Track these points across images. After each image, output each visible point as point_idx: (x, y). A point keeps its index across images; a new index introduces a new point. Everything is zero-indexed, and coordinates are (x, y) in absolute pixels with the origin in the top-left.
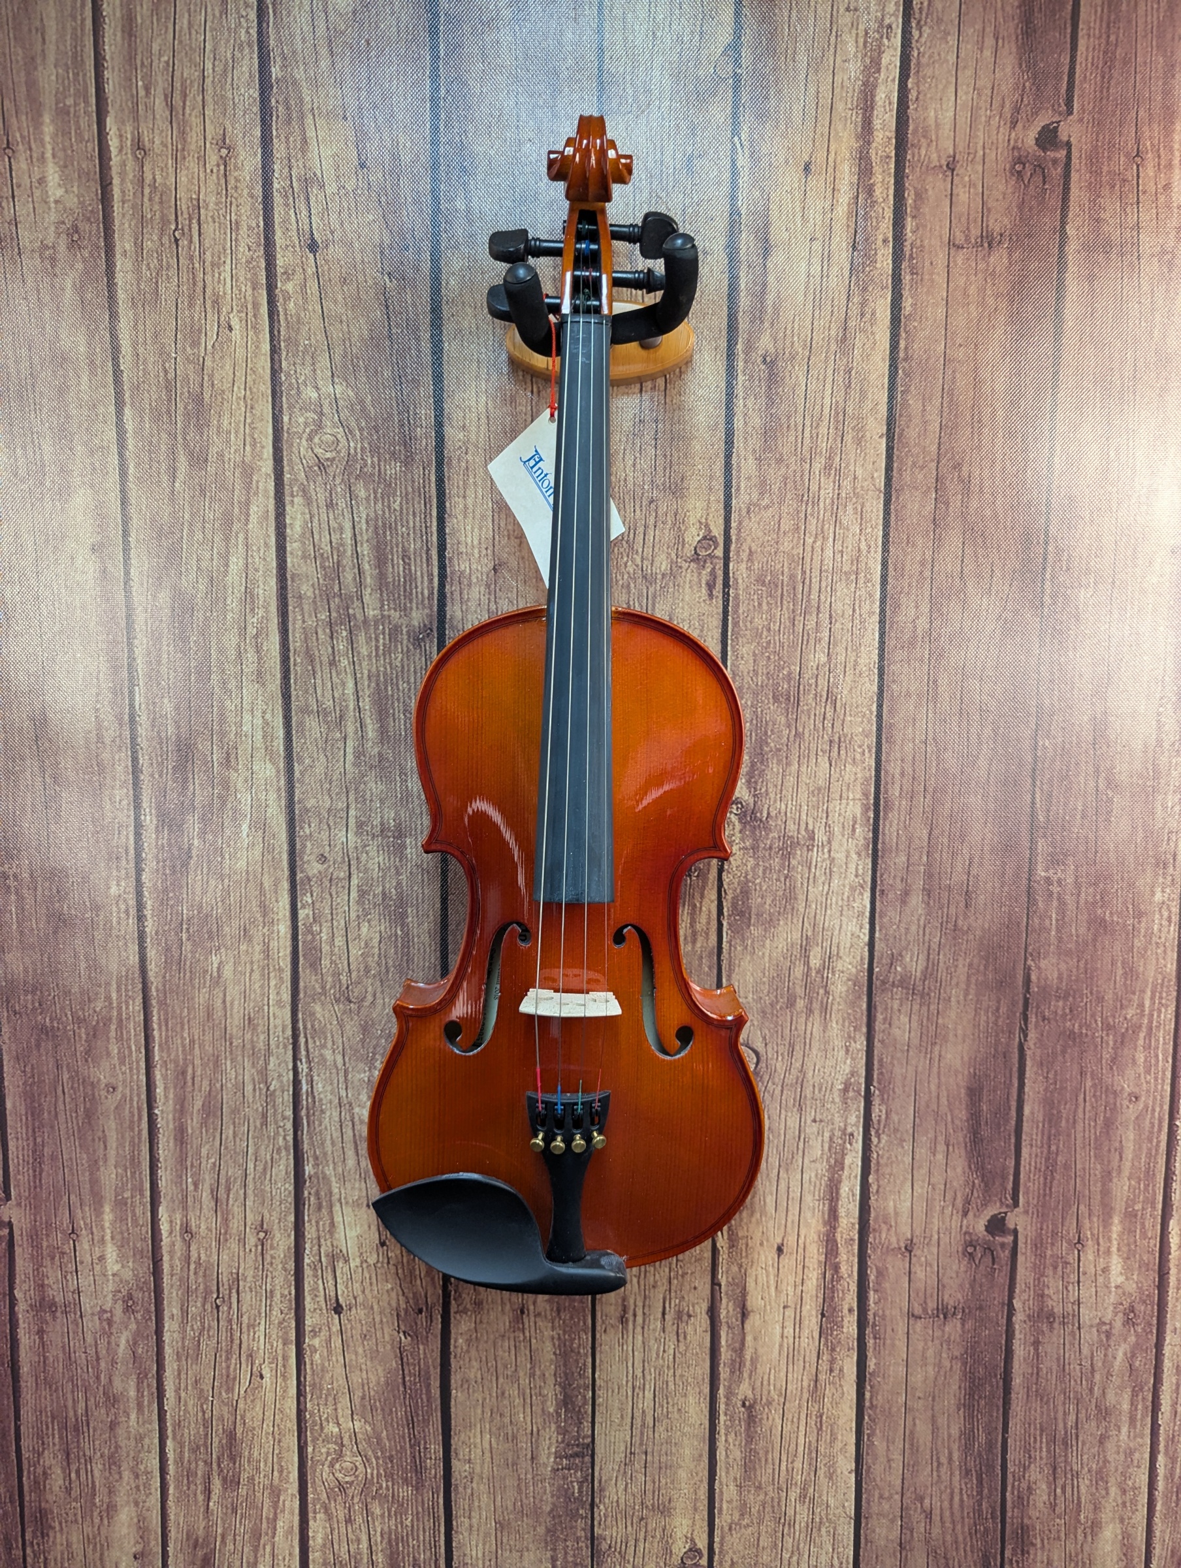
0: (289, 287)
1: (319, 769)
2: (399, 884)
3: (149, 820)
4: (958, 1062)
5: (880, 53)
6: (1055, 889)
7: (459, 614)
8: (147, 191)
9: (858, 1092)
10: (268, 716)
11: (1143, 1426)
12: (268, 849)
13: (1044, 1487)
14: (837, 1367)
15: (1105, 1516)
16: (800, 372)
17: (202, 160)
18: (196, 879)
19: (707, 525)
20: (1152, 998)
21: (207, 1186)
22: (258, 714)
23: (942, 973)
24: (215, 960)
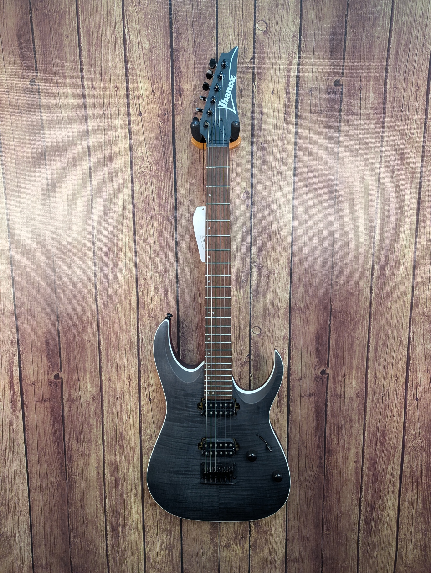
0: (134, 125)
1: (144, 255)
2: (165, 285)
3: (98, 269)
4: (313, 330)
5: (293, 60)
6: (338, 284)
7: (180, 213)
8: (96, 100)
9: (287, 338)
10: (130, 241)
11: (362, 424)
12: (130, 277)
13: (335, 439)
14: (282, 411)
15: (352, 447)
16: (271, 147)
17: (110, 91)
18: (111, 284)
19: (246, 189)
20: (363, 312)
21: (114, 367)
22: (127, 240)
23: (309, 307)
24: (116, 306)
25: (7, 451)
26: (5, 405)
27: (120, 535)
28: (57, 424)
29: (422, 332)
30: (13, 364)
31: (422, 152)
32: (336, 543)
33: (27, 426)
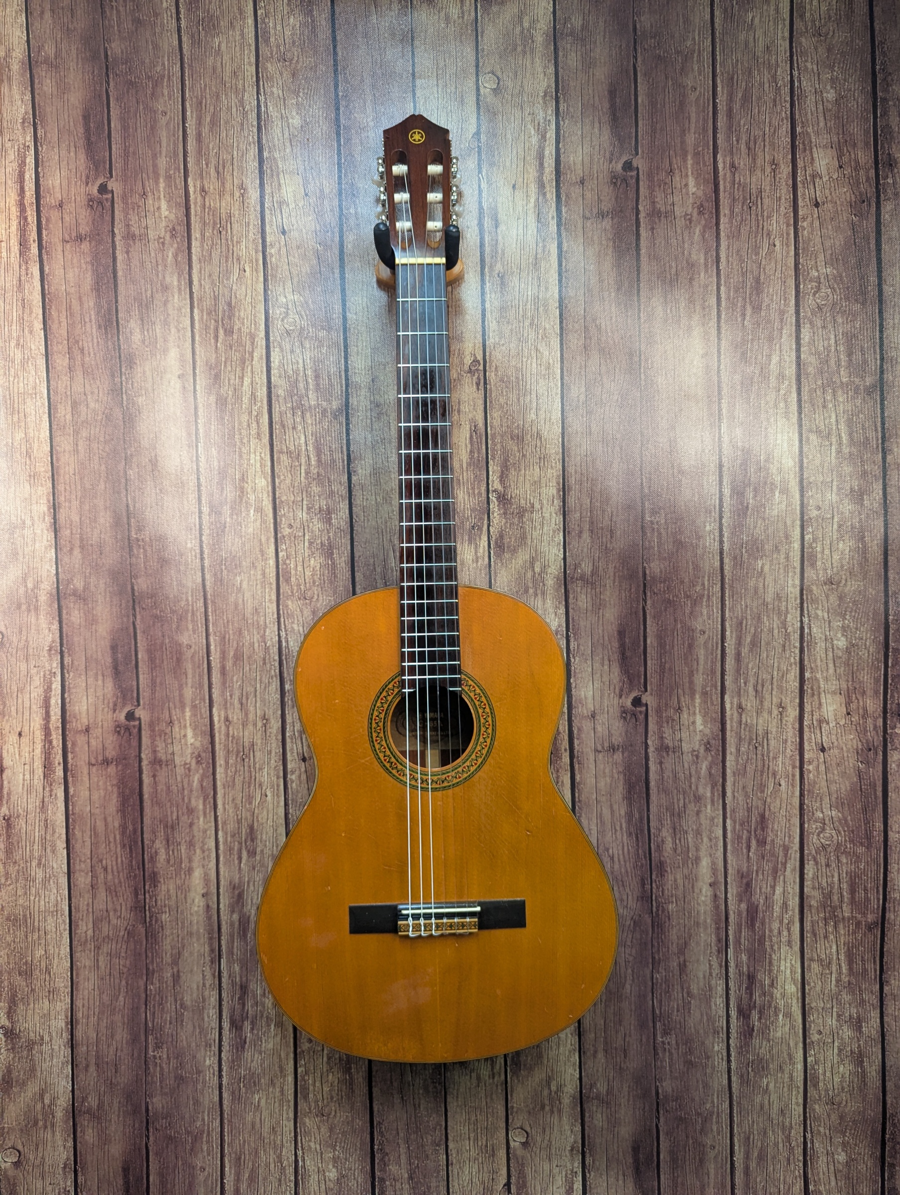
0: (273, 251)
1: (288, 481)
2: (329, 537)
3: (205, 510)
4: (612, 618)
5: (546, 133)
6: (656, 526)
8: (207, 210)
9: (563, 635)
10: (263, 455)
11: (718, 804)
12: (264, 522)
13: (670, 839)
14: (560, 780)
15: (702, 853)
16: (516, 280)
17: (232, 195)
18: (229, 538)
19: (474, 355)
20: (709, 580)
21: (236, 697)
22: (258, 454)
23: (601, 572)
24: (239, 579)
25: (34, 864)
26: (32, 772)
27: (248, 1040)
28: (130, 808)
29: (826, 615)
30: (51, 691)
31: (796, 275)
32: (685, 1062)
33: (73, 814)
